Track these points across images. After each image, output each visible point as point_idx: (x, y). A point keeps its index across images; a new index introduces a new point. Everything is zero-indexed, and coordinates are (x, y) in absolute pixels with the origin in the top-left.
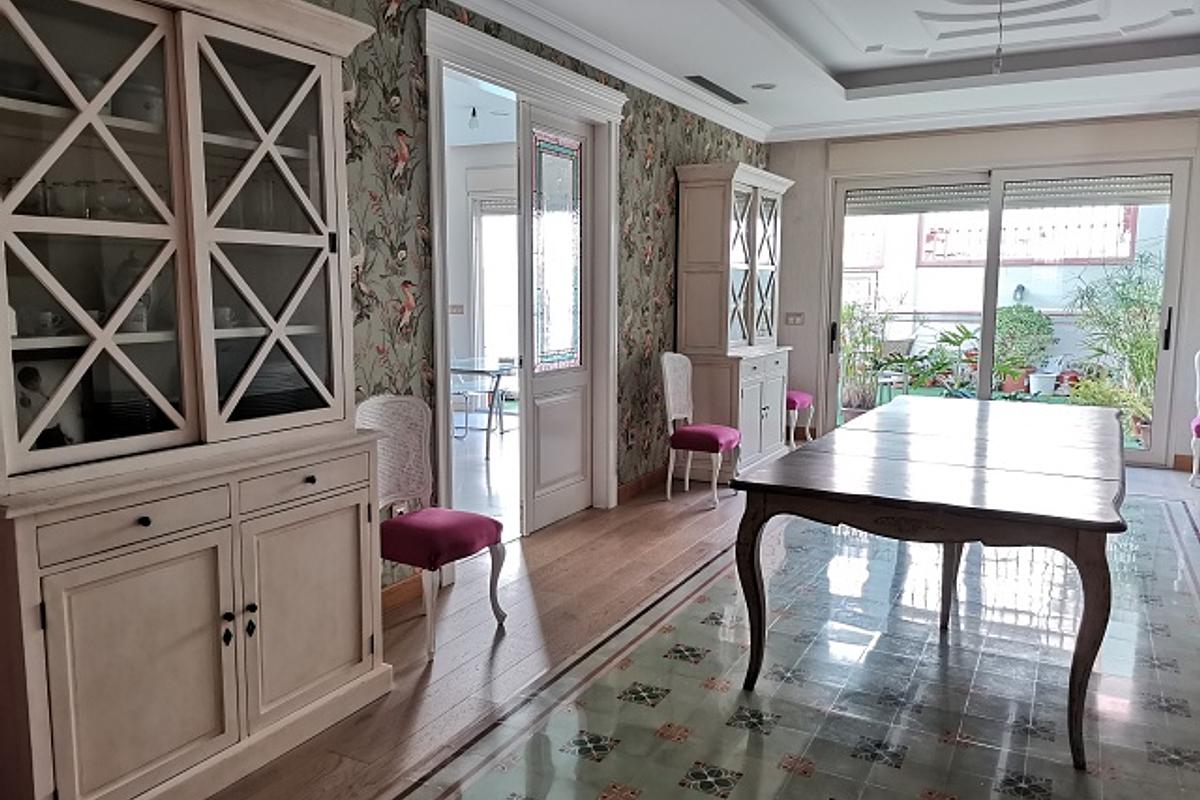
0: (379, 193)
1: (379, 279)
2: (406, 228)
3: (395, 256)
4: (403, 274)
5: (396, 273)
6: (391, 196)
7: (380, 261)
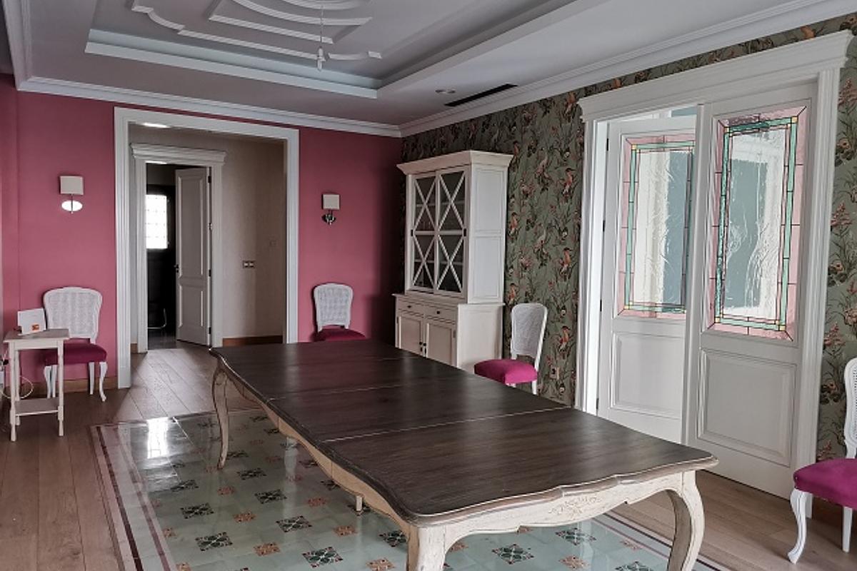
0: (555, 204)
1: (552, 247)
2: (568, 219)
3: (560, 235)
4: (564, 244)
5: (560, 243)
6: (561, 204)
7: (553, 238)
